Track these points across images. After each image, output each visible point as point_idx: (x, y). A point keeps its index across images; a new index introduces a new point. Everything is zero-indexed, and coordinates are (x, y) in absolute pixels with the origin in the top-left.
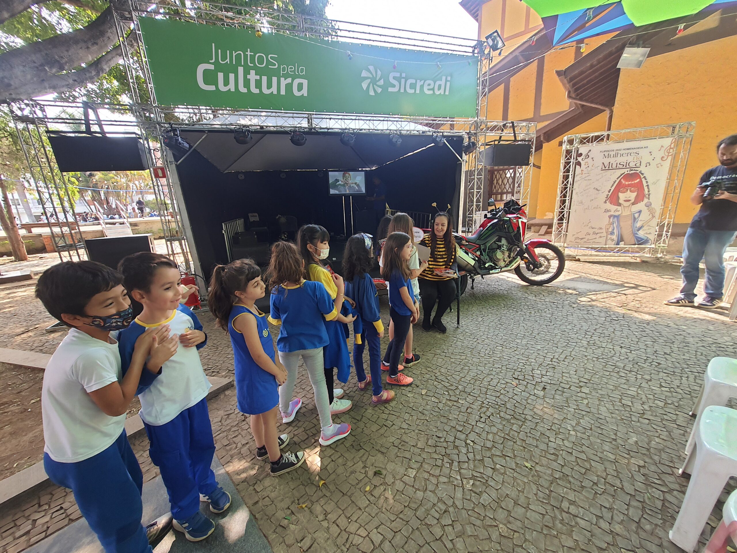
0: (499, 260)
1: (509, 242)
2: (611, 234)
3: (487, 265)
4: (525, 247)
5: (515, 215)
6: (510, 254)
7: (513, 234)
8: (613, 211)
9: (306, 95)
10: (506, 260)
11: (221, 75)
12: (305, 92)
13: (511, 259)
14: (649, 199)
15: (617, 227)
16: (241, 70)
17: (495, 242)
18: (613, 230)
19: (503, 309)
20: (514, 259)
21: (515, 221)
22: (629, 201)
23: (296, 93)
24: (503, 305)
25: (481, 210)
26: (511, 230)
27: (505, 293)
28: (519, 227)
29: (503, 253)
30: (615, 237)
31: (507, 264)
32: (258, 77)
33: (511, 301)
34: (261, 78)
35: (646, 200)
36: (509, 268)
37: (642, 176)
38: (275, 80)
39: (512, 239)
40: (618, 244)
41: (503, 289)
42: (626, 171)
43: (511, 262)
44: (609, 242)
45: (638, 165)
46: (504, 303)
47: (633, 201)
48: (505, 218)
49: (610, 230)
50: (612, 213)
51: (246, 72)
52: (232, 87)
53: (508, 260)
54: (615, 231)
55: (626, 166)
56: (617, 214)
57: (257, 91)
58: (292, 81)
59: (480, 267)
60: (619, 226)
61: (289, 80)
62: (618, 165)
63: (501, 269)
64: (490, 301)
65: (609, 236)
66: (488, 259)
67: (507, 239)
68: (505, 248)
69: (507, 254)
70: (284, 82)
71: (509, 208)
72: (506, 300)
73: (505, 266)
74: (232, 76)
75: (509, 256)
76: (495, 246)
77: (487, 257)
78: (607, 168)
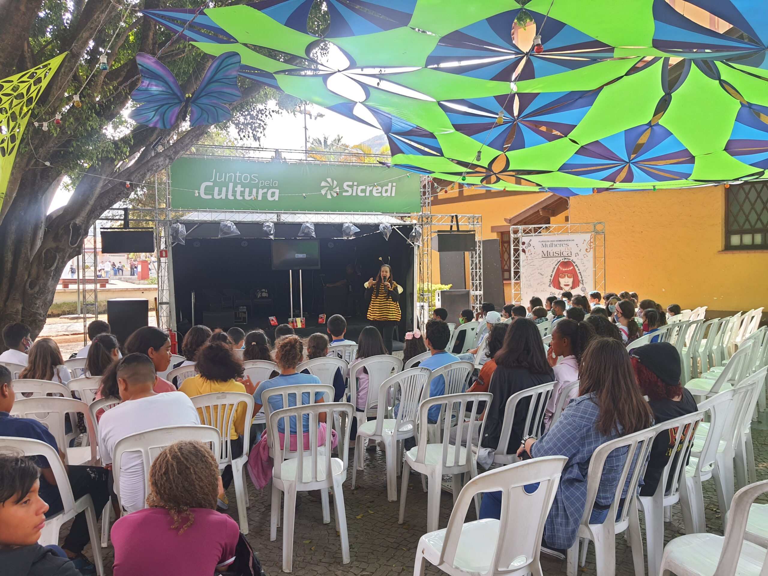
9: (277, 199)
11: (216, 189)
12: (276, 198)
14: (583, 284)
16: (231, 185)
22: (568, 285)
23: (270, 198)
32: (243, 189)
34: (245, 190)
35: (581, 285)
37: (574, 265)
38: (254, 190)
42: (561, 259)
45: (569, 254)
47: (571, 286)
51: (235, 186)
52: (223, 196)
55: (561, 254)
57: (241, 198)
58: (268, 191)
61: (265, 190)
62: (555, 254)
70: (261, 192)
74: (224, 189)
78: (546, 256)
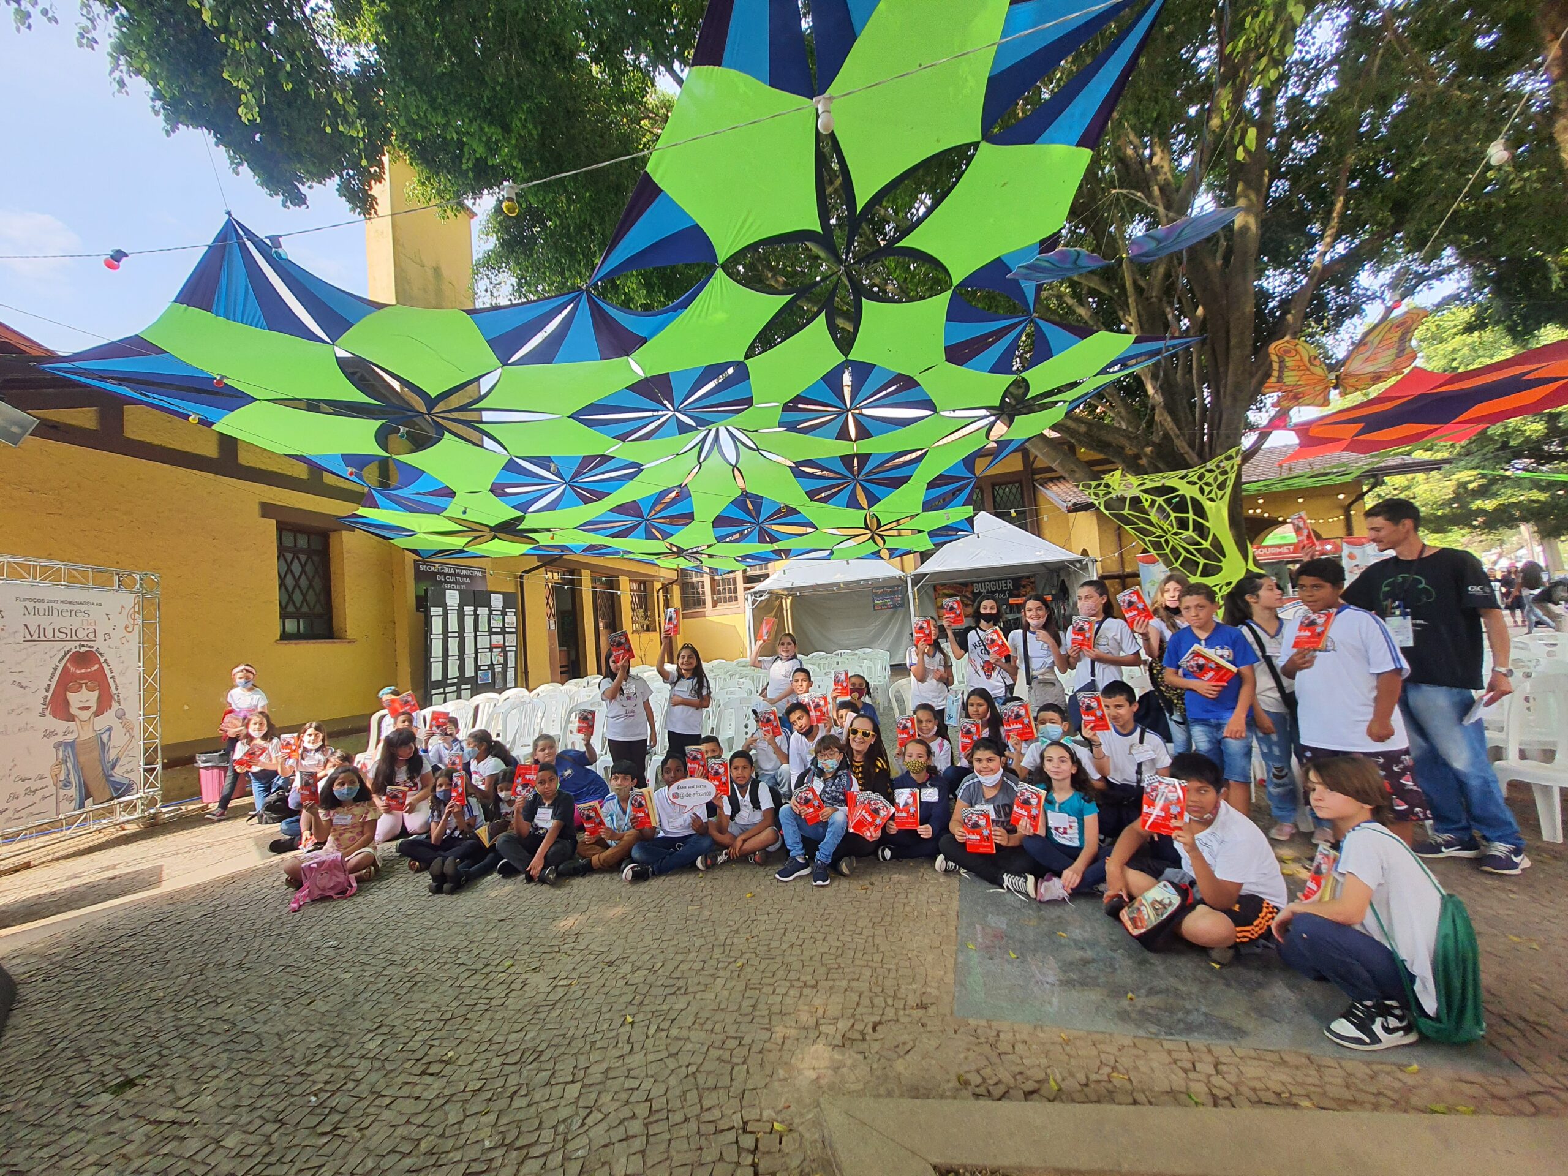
2: (65, 786)
8: (61, 733)
15: (74, 768)
18: (68, 775)
22: (89, 708)
30: (73, 792)
35: (115, 706)
37: (102, 660)
40: (82, 806)
42: (73, 647)
44: (65, 805)
45: (91, 636)
47: (94, 709)
49: (62, 777)
50: (59, 738)
54: (72, 777)
55: (71, 635)
56: (70, 738)
60: (78, 767)
62: (57, 634)
65: (62, 792)
78: (35, 637)
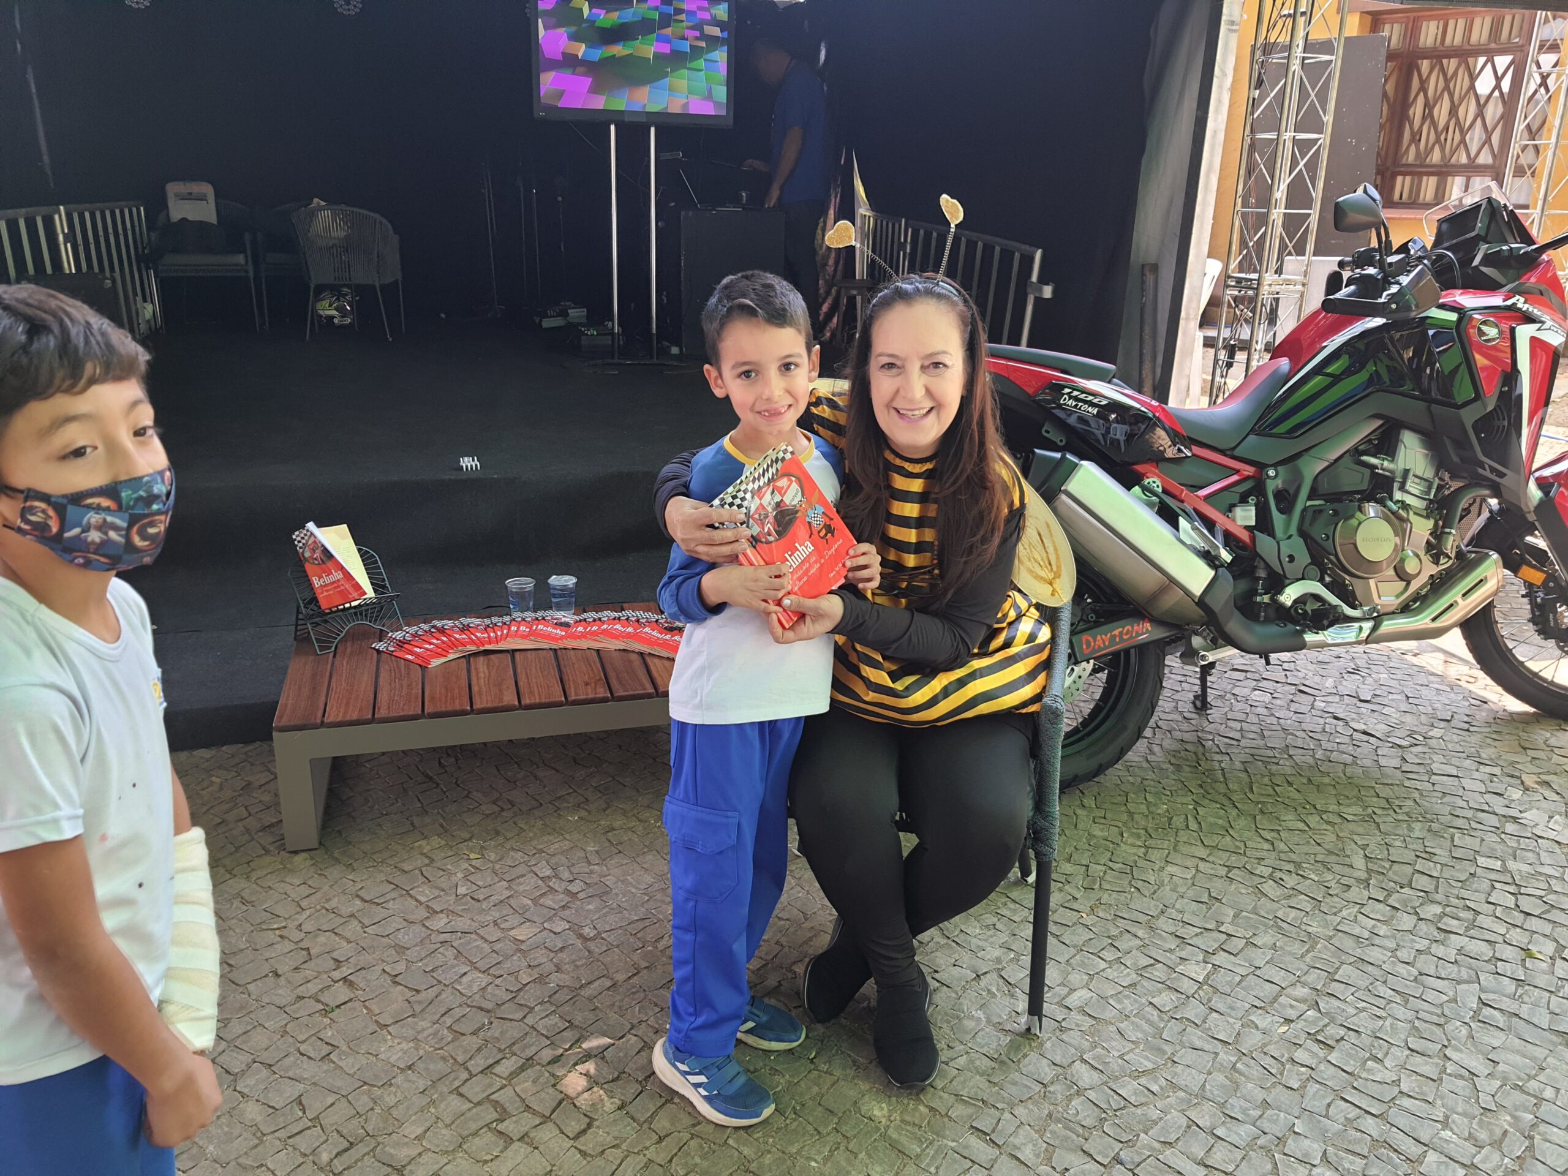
0: (1372, 567)
1: (1440, 462)
3: (1289, 596)
4: (1534, 493)
5: (1496, 300)
6: (1438, 535)
7: (1469, 416)
10: (1411, 567)
13: (1445, 564)
17: (1356, 452)
19: (1357, 893)
20: (1464, 564)
21: (1492, 332)
24: (1359, 862)
25: (1310, 246)
26: (1463, 391)
27: (1390, 760)
28: (1511, 375)
29: (1398, 521)
31: (1417, 597)
33: (1418, 830)
36: (1422, 621)
39: (1462, 443)
41: (1380, 729)
43: (1439, 585)
46: (1374, 841)
48: (1435, 313)
53: (1423, 570)
59: (1247, 607)
63: (1378, 621)
64: (1289, 819)
66: (1304, 558)
67: (1432, 441)
68: (1412, 495)
69: (1422, 528)
71: (1467, 250)
72: (1387, 821)
73: (1405, 609)
75: (1435, 550)
76: (1353, 479)
77: (1297, 547)
